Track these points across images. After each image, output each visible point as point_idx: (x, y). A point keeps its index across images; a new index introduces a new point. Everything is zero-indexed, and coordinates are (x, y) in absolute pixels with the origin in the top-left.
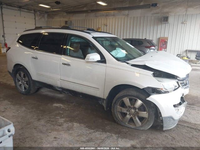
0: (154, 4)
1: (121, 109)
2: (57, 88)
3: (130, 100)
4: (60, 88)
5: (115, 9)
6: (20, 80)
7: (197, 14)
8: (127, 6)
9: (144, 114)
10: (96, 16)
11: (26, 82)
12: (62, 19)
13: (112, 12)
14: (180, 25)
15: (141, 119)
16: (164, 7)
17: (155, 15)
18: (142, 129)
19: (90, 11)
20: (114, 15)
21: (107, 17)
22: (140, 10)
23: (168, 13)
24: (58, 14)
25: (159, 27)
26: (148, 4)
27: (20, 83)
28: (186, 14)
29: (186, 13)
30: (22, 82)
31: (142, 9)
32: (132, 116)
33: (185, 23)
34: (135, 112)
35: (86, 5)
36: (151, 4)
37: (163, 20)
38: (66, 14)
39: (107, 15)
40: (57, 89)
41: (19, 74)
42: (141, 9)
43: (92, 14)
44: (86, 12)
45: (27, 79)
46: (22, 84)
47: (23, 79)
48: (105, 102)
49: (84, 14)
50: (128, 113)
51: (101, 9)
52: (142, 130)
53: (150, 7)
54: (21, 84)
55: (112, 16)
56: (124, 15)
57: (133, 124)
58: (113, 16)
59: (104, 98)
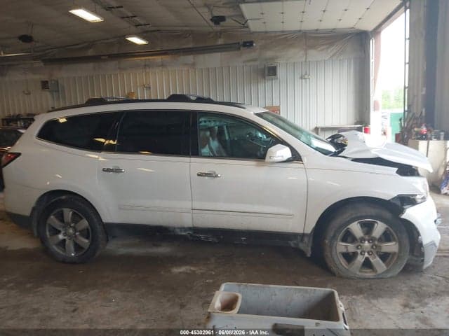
0: (248, 42)
1: (346, 247)
2: (178, 230)
3: (363, 225)
4: (190, 229)
5: (165, 53)
6: (59, 229)
7: (325, 60)
8: (191, 46)
9: (391, 247)
10: (119, 68)
11: (80, 231)
12: (30, 76)
13: (158, 59)
14: (298, 82)
15: (385, 257)
16: (264, 47)
17: (249, 64)
18: (389, 275)
19: (106, 57)
20: (163, 65)
21: (148, 70)
22: (219, 54)
23: (273, 59)
24: (18, 65)
25: (261, 87)
26: (236, 42)
27: (61, 237)
28: (306, 61)
29: (306, 59)
30: (65, 234)
31: (224, 51)
32: (366, 255)
33: (306, 77)
34: (372, 247)
35: (92, 44)
36: (241, 43)
37: (266, 72)
38: (42, 64)
39: (146, 66)
40: (180, 233)
41: (54, 215)
42: (221, 52)
43: (112, 64)
44: (96, 59)
45: (84, 223)
46: (66, 238)
47: (71, 227)
48: (306, 239)
49: (91, 65)
50: (359, 251)
51: (136, 51)
52: (391, 277)
53: (239, 49)
54: (64, 240)
55: (159, 66)
56: (186, 64)
57: (371, 270)
58: (161, 68)
59: (306, 232)
